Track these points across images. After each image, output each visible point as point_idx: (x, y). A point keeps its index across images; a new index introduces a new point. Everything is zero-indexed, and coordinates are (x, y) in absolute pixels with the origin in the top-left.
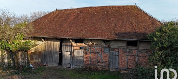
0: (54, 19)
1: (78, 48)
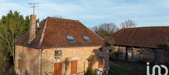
0: (122, 35)
1: (136, 51)
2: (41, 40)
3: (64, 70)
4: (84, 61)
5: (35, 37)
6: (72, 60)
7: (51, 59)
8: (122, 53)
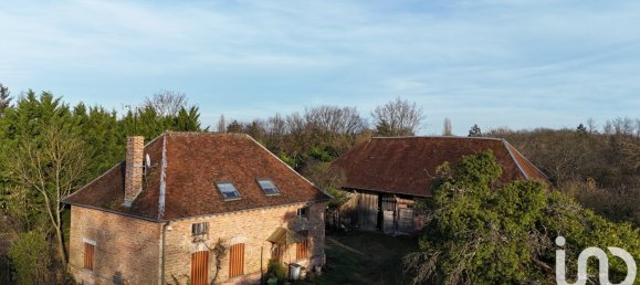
0: (369, 157)
1: (405, 206)
2: (162, 201)
3: (214, 268)
4: (260, 244)
5: (140, 190)
6: (232, 244)
7: (184, 243)
8: (366, 213)
